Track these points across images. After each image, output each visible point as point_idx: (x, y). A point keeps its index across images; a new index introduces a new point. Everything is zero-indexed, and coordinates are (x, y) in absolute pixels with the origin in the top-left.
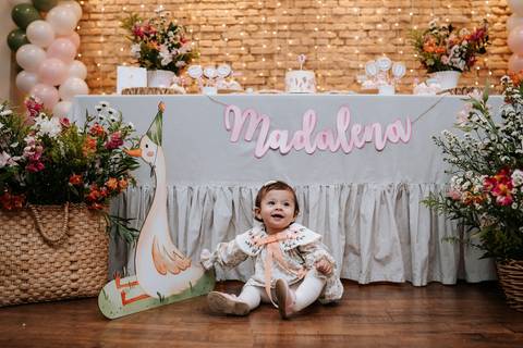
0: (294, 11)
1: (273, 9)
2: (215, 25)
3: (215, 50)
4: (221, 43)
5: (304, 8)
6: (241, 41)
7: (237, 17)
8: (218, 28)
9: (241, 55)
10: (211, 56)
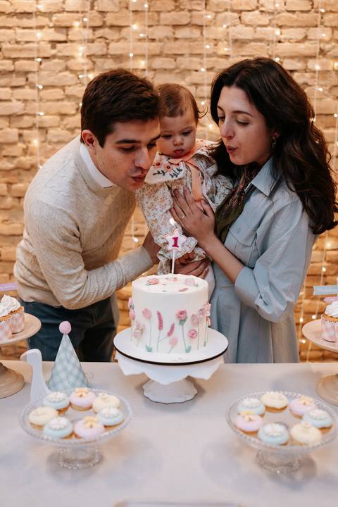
0: (160, 32)
1: (120, 28)
2: (15, 59)
3: (17, 107)
4: (27, 92)
5: (176, 26)
6: (63, 88)
7: (54, 43)
8: (23, 65)
9: (63, 115)
10: (10, 117)
